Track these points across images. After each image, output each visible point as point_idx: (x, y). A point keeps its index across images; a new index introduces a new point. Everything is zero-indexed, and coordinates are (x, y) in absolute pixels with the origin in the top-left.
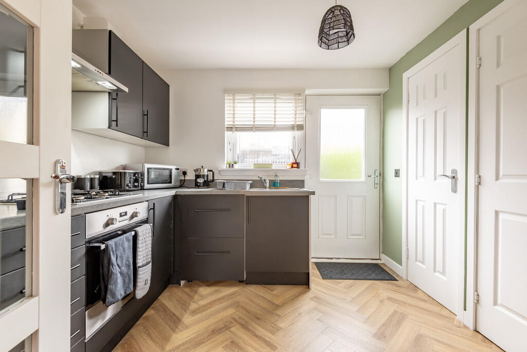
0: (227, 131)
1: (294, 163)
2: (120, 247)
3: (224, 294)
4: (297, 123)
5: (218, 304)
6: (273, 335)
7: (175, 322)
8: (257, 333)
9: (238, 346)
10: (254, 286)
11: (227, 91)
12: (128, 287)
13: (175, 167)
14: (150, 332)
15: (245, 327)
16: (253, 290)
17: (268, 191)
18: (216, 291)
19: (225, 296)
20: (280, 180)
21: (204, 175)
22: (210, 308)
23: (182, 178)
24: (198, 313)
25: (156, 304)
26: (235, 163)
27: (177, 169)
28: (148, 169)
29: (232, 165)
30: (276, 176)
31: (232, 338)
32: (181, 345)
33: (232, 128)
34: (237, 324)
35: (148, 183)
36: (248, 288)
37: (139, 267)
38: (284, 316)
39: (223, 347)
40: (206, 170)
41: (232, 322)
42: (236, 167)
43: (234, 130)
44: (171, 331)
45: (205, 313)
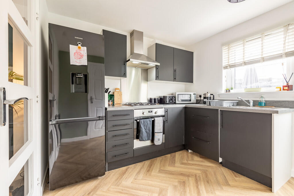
0: (224, 69)
1: (286, 86)
2: (146, 123)
3: (204, 164)
4: (286, 51)
5: (196, 166)
6: (207, 193)
7: (173, 162)
8: (199, 187)
9: (184, 185)
10: (227, 169)
11: (223, 45)
12: (149, 138)
13: (193, 93)
14: (162, 161)
15: (197, 181)
16: (223, 170)
17: (251, 108)
18: (202, 161)
19: (204, 165)
20: (266, 101)
21: (208, 97)
22: (191, 165)
23: (199, 99)
24: (184, 165)
25: (173, 154)
26: (232, 89)
27: (194, 94)
28: (178, 95)
29: (229, 90)
30: (262, 97)
31: (186, 181)
32: (167, 171)
33: (227, 67)
34: (195, 178)
35: (178, 101)
36: (222, 168)
37: (155, 133)
38: (225, 191)
39: (178, 181)
40: (209, 94)
41: (193, 176)
42: (232, 91)
43: (228, 67)
44: (168, 165)
45: (186, 166)
